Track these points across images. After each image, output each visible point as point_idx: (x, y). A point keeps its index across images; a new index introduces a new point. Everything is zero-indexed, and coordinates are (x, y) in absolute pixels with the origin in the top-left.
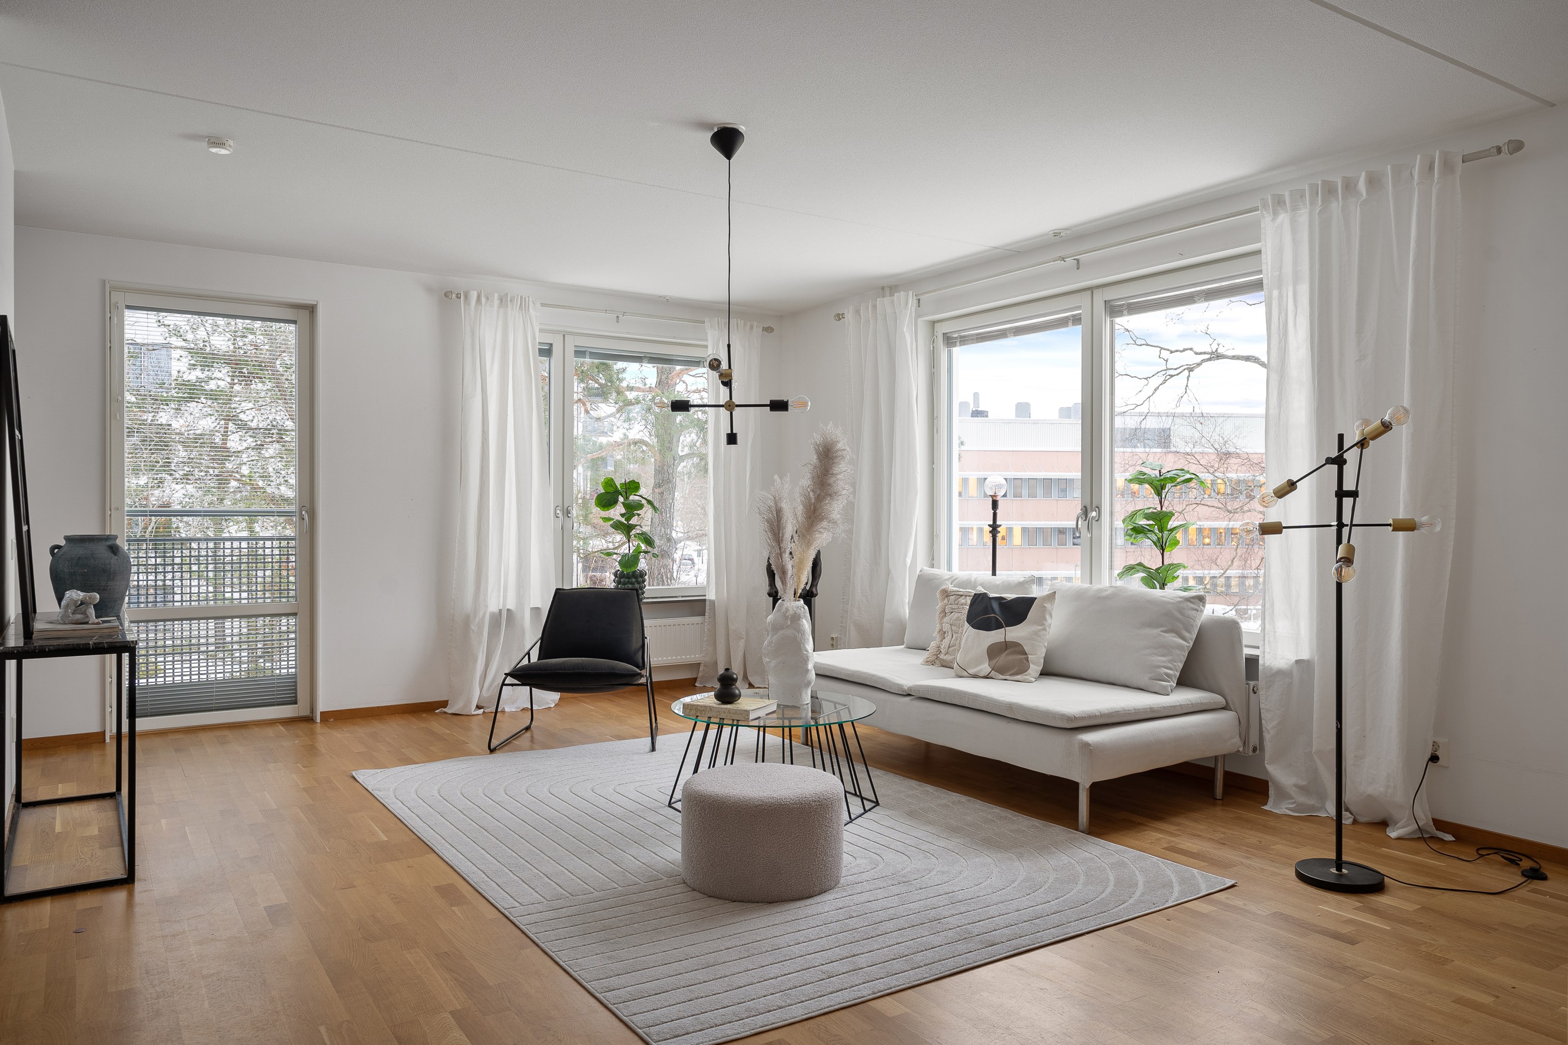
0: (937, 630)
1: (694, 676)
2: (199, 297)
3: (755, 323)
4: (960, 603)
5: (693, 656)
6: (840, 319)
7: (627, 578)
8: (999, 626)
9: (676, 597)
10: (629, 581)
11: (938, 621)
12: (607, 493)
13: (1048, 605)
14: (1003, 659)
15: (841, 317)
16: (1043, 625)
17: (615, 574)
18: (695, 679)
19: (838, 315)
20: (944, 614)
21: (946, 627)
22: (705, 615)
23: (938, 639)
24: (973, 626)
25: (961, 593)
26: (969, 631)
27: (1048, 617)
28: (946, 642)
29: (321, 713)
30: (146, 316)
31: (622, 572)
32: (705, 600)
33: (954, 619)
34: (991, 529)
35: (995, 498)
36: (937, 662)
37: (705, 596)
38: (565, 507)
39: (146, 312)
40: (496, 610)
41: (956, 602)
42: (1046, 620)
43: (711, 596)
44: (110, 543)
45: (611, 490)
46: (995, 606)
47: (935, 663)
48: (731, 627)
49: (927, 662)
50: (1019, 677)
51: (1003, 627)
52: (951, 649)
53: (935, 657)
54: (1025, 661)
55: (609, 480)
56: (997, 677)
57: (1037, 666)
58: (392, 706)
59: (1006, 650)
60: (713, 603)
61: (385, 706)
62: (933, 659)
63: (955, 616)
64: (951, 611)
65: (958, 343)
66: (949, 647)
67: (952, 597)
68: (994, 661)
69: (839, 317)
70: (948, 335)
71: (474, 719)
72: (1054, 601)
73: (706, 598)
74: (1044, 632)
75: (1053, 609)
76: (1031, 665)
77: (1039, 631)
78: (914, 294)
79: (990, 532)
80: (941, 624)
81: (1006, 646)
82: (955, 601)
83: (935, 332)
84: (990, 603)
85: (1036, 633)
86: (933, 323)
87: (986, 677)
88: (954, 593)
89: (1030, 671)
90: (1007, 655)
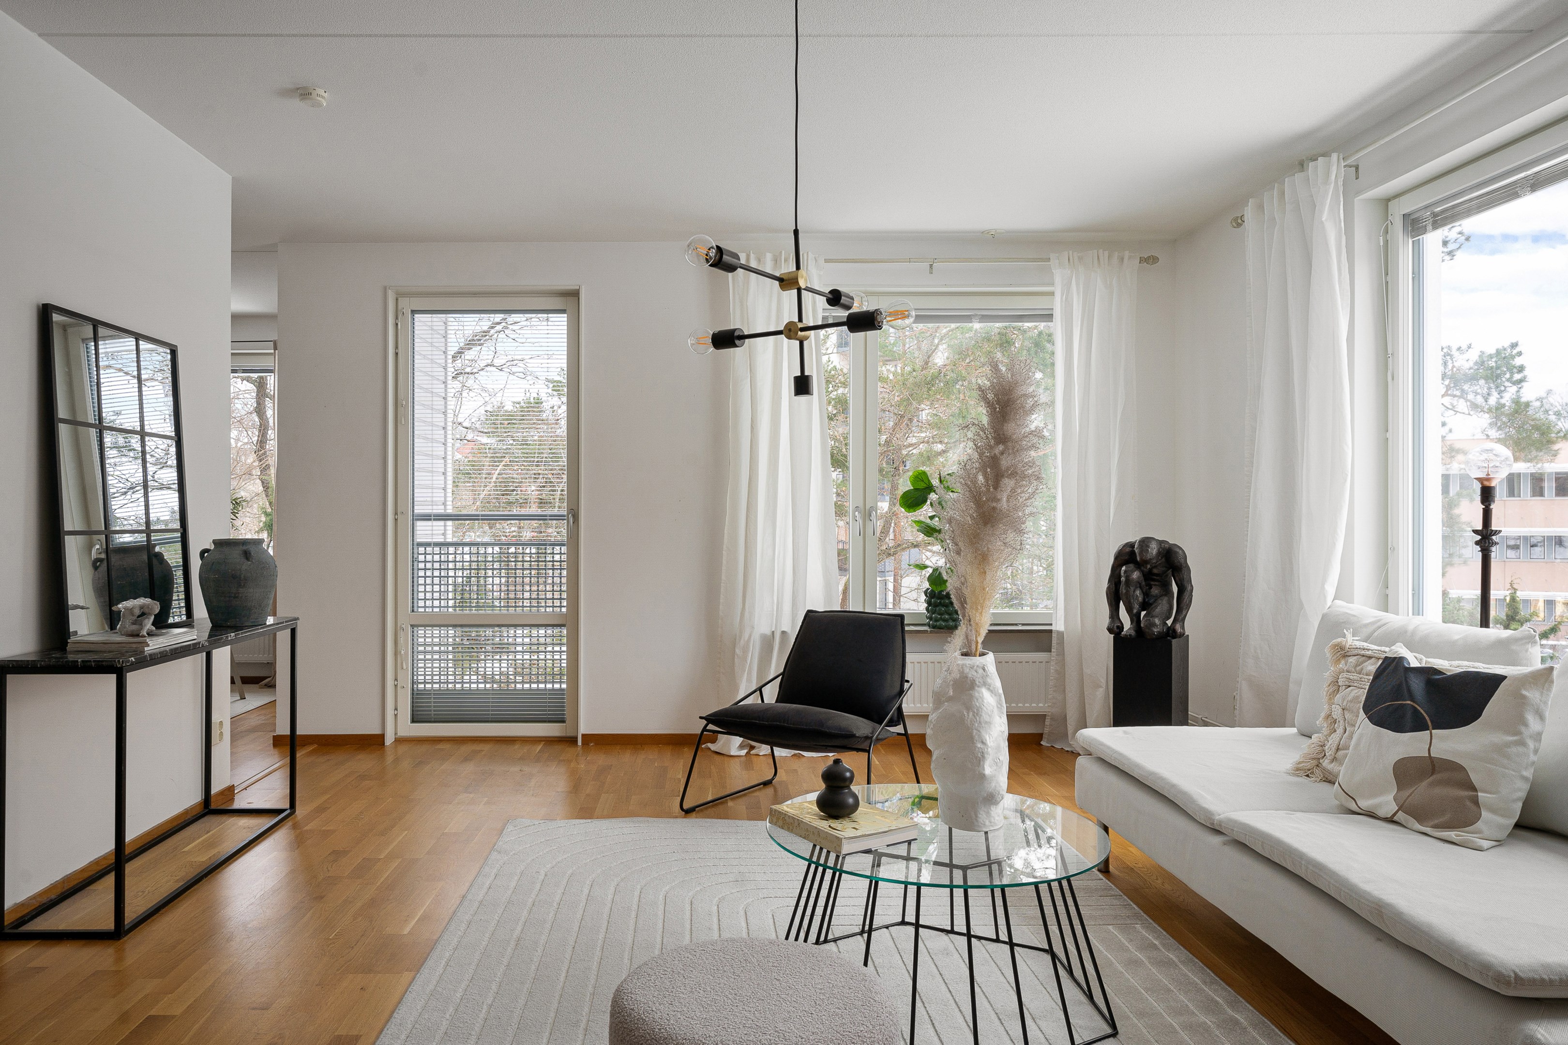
0: (1323, 715)
1: (1040, 732)
2: (475, 294)
3: (1127, 254)
4: (1364, 671)
5: (1034, 705)
6: (1239, 225)
7: (939, 598)
8: (1419, 725)
9: (1016, 625)
10: (940, 602)
11: (1325, 699)
12: (916, 489)
13: (1533, 695)
14: (1422, 791)
15: (1240, 221)
16: (1519, 733)
17: (926, 593)
18: (1040, 736)
19: (1236, 219)
20: (1335, 688)
21: (1337, 713)
22: (1050, 651)
23: (1325, 731)
24: (1371, 719)
25: (1370, 653)
26: (1365, 727)
27: (1530, 718)
28: (1334, 740)
29: (583, 735)
30: (430, 319)
31: (932, 591)
32: (1050, 631)
33: (1350, 698)
34: (1479, 538)
35: (1487, 483)
36: (1317, 771)
37: (1051, 624)
38: (868, 507)
39: (430, 315)
40: (768, 632)
41: (1358, 668)
42: (1526, 725)
43: (1059, 626)
44: (245, 548)
45: (922, 485)
46: (1417, 685)
47: (1312, 773)
48: (1087, 671)
49: (1298, 769)
50: (1452, 835)
51: (1427, 729)
52: (1340, 753)
53: (1315, 762)
54: (1468, 803)
55: (919, 474)
56: (1409, 826)
57: (1502, 816)
58: (656, 735)
59: (1433, 774)
60: (1061, 634)
61: (648, 735)
62: (1308, 765)
63: (1352, 694)
64: (1347, 683)
65: (1430, 227)
66: (1338, 749)
67: (1352, 660)
68: (1406, 793)
69: (1239, 222)
70: (1412, 217)
71: (732, 761)
72: (1550, 687)
73: (1053, 628)
74: (1521, 749)
75: (1545, 703)
76: (1484, 814)
77: (1508, 745)
78: (1341, 157)
79: (1477, 543)
80: (1331, 704)
81: (1433, 766)
82: (1357, 666)
83: (1389, 215)
84: (1406, 678)
85: (1500, 749)
86: (1386, 202)
87: (1391, 820)
88: (1356, 652)
89: (1479, 824)
90: (1432, 785)
